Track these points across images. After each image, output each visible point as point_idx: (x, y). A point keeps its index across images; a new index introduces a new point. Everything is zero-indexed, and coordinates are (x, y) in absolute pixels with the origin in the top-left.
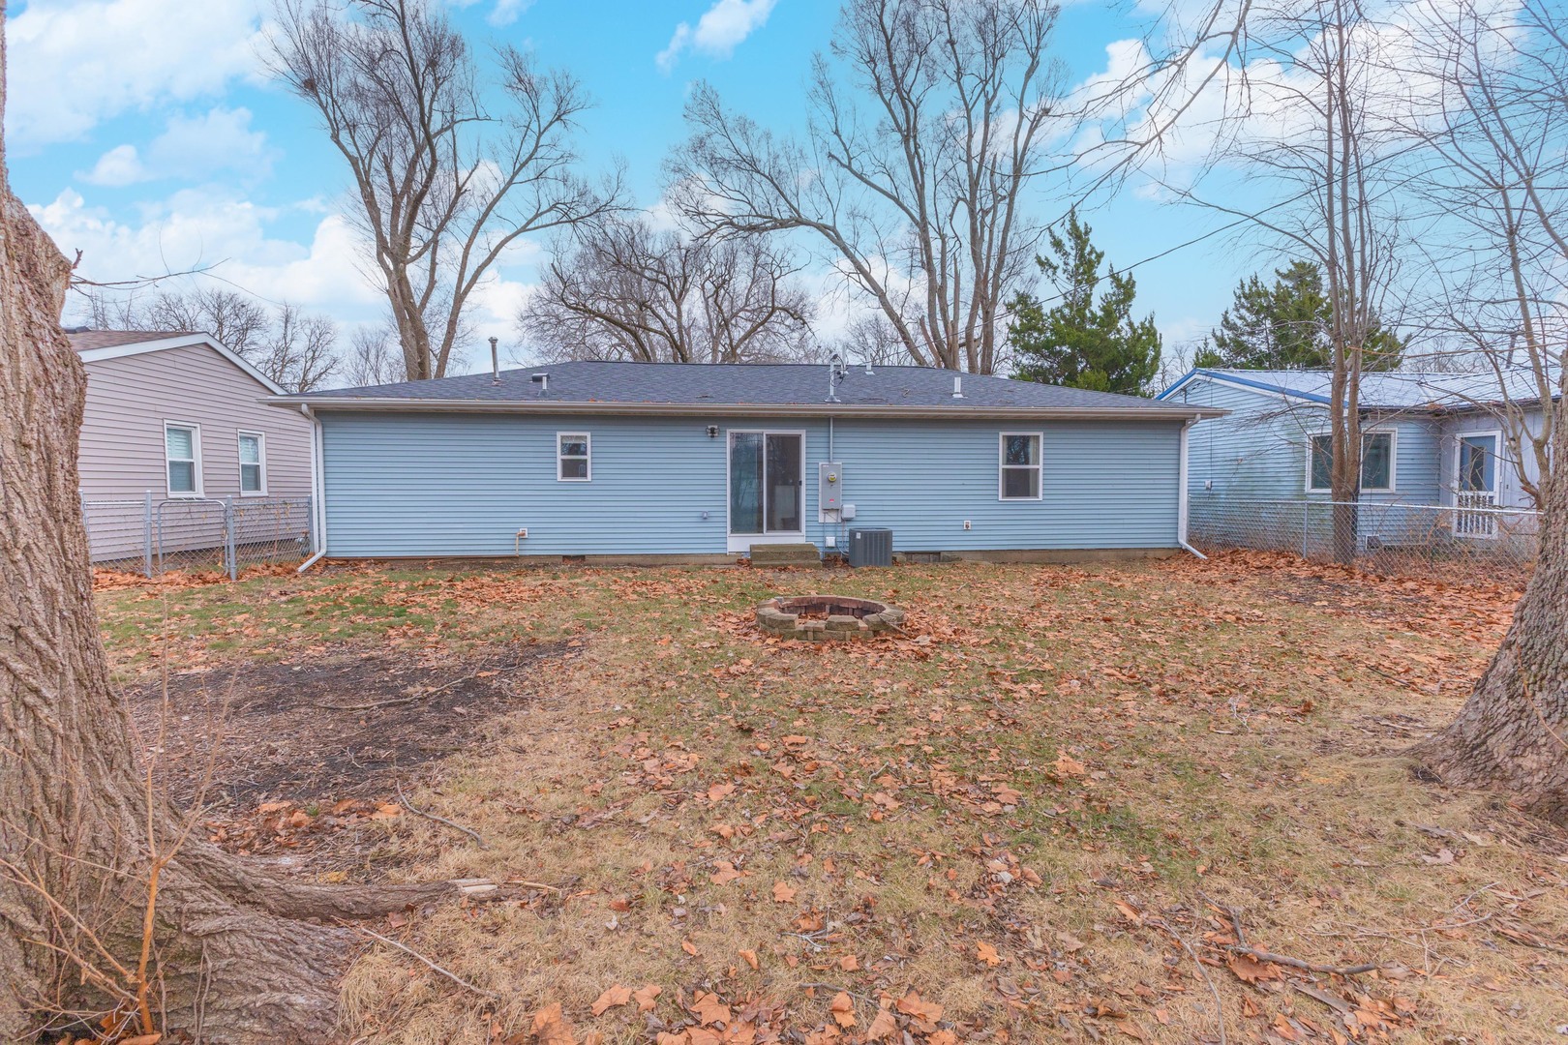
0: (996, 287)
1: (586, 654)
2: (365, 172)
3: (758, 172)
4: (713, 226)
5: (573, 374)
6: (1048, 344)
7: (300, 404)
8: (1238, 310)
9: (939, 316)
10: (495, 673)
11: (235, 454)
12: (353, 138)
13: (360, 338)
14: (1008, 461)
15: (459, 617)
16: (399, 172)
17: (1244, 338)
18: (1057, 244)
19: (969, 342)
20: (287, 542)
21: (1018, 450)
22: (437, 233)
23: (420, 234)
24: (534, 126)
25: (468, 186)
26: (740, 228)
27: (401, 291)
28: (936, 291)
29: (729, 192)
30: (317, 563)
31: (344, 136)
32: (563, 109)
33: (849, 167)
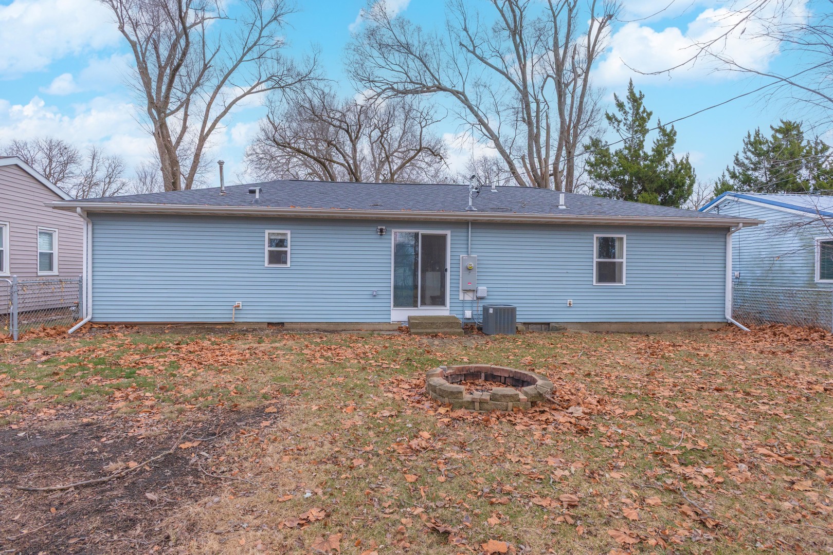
0: (576, 136)
1: (281, 424)
2: (142, 53)
3: (412, 54)
4: (379, 91)
5: (279, 188)
6: (614, 174)
7: (76, 208)
8: (745, 153)
9: (535, 155)
10: (195, 444)
11: (35, 245)
12: (135, 31)
13: (141, 169)
14: (600, 256)
15: (178, 379)
16: (164, 52)
17: (750, 172)
18: (620, 106)
19: (556, 173)
20: (63, 310)
21: (607, 247)
22: (189, 95)
23: (177, 93)
24: (258, 23)
25: (212, 63)
26: (398, 92)
27: (162, 132)
28: (533, 138)
29: (391, 65)
30: (84, 326)
31: (128, 28)
32: (278, 13)
33: (474, 53)
